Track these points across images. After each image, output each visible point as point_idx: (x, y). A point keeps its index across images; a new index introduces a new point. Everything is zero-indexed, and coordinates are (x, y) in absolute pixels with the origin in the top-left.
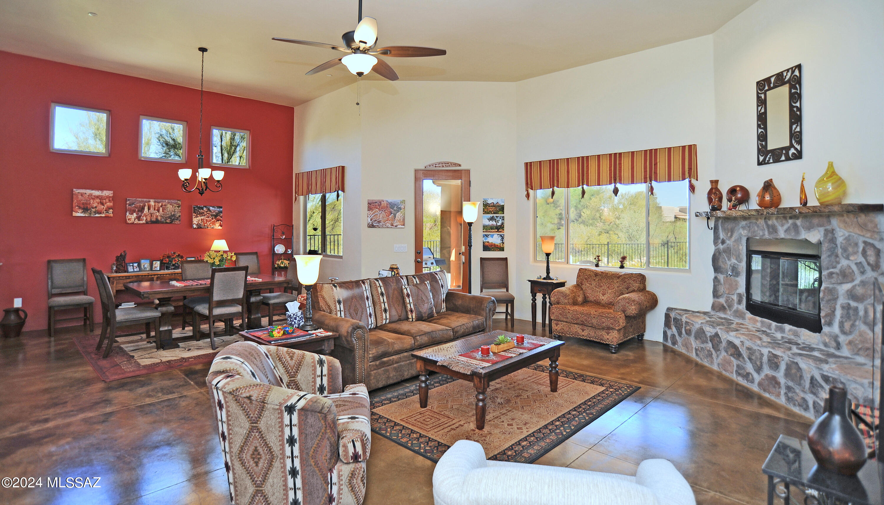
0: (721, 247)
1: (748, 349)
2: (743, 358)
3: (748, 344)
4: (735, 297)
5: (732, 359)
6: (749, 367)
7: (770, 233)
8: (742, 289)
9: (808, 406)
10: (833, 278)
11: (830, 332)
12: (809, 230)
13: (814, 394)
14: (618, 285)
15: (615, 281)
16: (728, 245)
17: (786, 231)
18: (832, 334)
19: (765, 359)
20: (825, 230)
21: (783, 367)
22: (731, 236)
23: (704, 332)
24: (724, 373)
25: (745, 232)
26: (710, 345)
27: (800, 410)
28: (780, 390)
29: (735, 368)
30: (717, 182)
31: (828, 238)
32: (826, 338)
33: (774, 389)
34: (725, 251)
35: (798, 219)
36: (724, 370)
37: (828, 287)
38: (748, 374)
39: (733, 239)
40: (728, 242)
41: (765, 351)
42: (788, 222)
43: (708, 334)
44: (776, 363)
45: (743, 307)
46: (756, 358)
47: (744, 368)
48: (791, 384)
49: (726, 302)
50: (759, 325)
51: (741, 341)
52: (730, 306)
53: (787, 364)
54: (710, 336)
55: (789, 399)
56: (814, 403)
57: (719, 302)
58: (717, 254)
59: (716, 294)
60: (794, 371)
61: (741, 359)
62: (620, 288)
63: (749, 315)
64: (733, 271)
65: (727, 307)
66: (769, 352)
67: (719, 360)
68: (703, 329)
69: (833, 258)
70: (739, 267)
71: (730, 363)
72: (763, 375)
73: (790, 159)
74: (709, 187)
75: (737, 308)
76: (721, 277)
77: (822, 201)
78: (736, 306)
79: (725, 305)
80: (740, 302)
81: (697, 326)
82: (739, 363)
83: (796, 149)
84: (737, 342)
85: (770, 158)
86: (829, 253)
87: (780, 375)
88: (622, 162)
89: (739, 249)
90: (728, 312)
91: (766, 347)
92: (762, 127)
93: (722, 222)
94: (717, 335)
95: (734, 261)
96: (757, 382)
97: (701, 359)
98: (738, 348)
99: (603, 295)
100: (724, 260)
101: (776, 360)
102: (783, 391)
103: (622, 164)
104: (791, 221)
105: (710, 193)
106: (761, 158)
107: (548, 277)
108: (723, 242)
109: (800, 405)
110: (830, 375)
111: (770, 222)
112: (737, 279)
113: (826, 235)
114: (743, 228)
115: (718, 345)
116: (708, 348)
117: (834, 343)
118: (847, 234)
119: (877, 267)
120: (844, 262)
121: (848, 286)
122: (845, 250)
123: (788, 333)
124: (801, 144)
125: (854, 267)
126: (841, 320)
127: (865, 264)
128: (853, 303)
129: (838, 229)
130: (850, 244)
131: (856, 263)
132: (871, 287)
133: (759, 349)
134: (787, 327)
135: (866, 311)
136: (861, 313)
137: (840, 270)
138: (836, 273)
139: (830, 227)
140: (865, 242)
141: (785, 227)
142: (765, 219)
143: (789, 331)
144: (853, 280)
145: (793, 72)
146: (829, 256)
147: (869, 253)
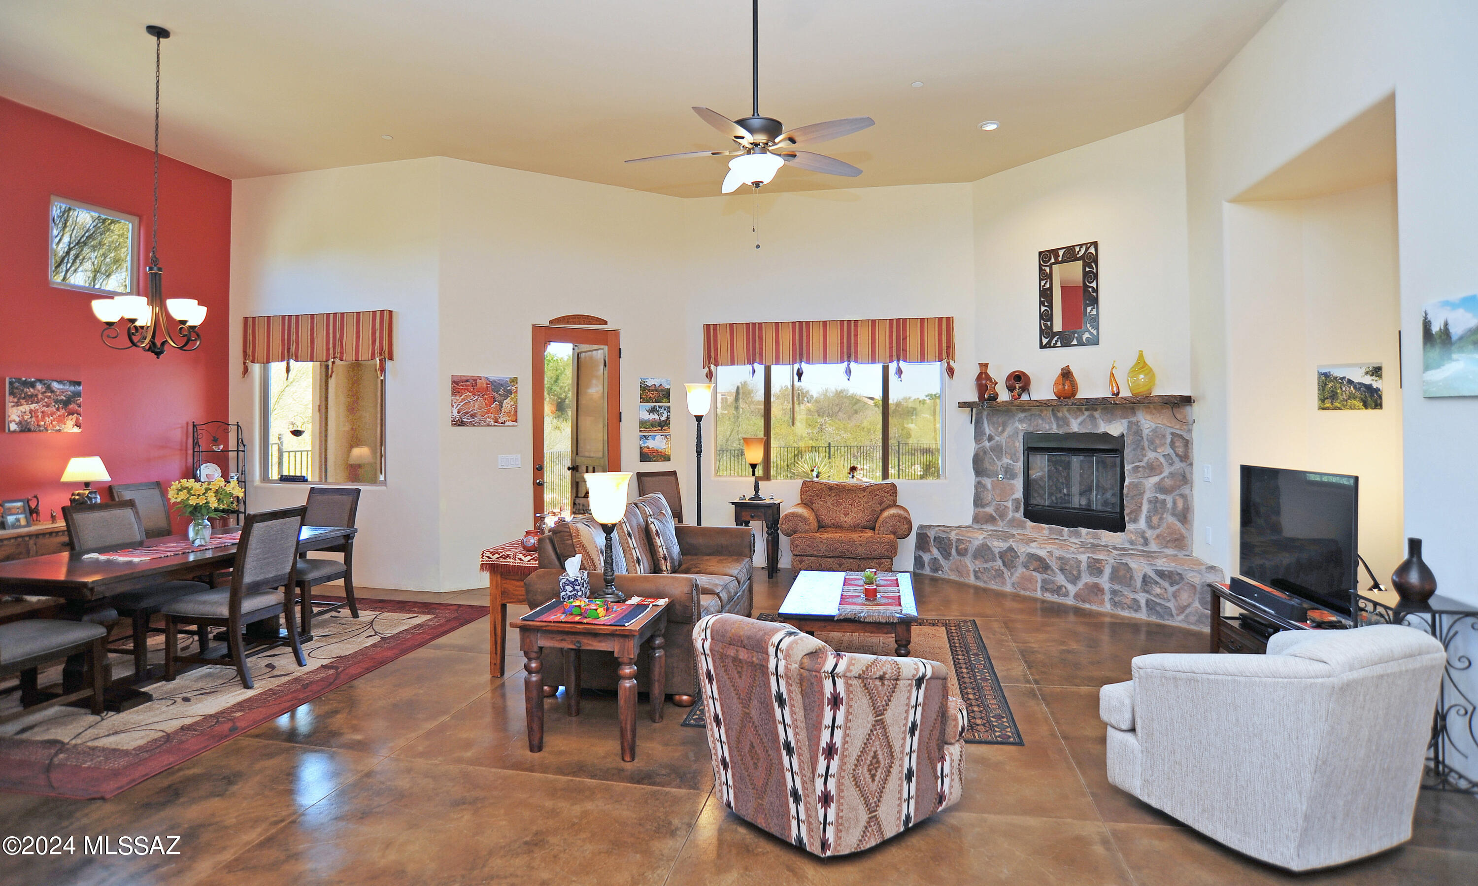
0: (987, 444)
1: (1060, 558)
2: (1053, 570)
3: (1057, 553)
4: (1010, 504)
5: (1034, 573)
6: (1061, 579)
7: (1058, 426)
8: (1019, 494)
9: (1139, 607)
10: (1139, 472)
11: (1136, 529)
12: (1110, 422)
13: (1147, 592)
14: (865, 499)
15: (860, 495)
16: (998, 441)
17: (1080, 424)
18: (1139, 530)
19: (1084, 566)
20: (1129, 422)
21: (1107, 571)
22: (1003, 431)
23: (989, 548)
24: (1022, 592)
25: (1024, 425)
26: (999, 562)
27: (1130, 613)
28: (1103, 596)
29: (1039, 585)
30: (986, 365)
31: (1132, 431)
32: (1132, 535)
33: (1096, 597)
34: (992, 449)
35: (1096, 410)
36: (1024, 589)
37: (1133, 482)
38: (1060, 587)
39: (1006, 434)
40: (997, 438)
41: (1083, 558)
42: (1084, 414)
43: (997, 551)
44: (1099, 568)
45: (1020, 515)
46: (1071, 567)
47: (1053, 582)
48: (1117, 587)
49: (995, 512)
50: (1046, 532)
51: (1048, 552)
52: (1002, 516)
53: (1113, 567)
54: (1000, 552)
55: (1115, 604)
56: (1147, 601)
57: (984, 512)
58: (982, 454)
59: (978, 501)
60: (1122, 573)
61: (1049, 572)
62: (870, 504)
63: (1029, 524)
64: (1006, 472)
65: (997, 517)
66: (1089, 557)
67: (1014, 579)
68: (987, 545)
69: (1138, 452)
70: (1015, 468)
71: (1030, 580)
72: (1080, 585)
73: (1084, 344)
74: (977, 371)
75: (1013, 517)
76: (988, 482)
77: (1134, 392)
78: (1011, 514)
79: (994, 514)
80: (1017, 509)
81: (977, 543)
82: (1046, 576)
83: (1091, 333)
84: (1042, 553)
85: (1057, 341)
86: (1134, 447)
87: (1104, 581)
88: (859, 333)
89: (1016, 447)
90: (1000, 523)
91: (1084, 553)
92: (1046, 304)
93: (988, 414)
94: (1010, 549)
95: (1006, 460)
96: (1072, 594)
97: (985, 582)
98: (1045, 560)
99: (846, 515)
100: (990, 461)
101: (1098, 565)
102: (1107, 597)
103: (859, 336)
104: (1087, 413)
105: (979, 378)
106: (1045, 341)
107: (756, 496)
108: (990, 439)
109: (1129, 608)
110: (1165, 569)
111: (1060, 415)
112: (1012, 482)
113: (1130, 428)
114: (1020, 421)
115: (1012, 561)
116: (997, 567)
117: (1141, 541)
118: (1154, 426)
119: (1185, 457)
120: (1151, 455)
121: (1155, 479)
122: (1151, 442)
123: (1087, 537)
124: (1097, 329)
125: (1162, 460)
126: (1148, 514)
127: (1174, 456)
128: (1161, 497)
129: (1143, 421)
130: (1157, 436)
131: (1163, 455)
132: (1184, 479)
133: (1075, 556)
134: (1084, 531)
135: (1175, 503)
136: (1169, 505)
137: (1147, 463)
138: (1143, 467)
139: (1134, 419)
140: (1172, 434)
141: (1079, 420)
142: (1053, 410)
143: (1087, 534)
144: (1161, 473)
145: (1087, 249)
146: (1134, 450)
147: (1177, 445)
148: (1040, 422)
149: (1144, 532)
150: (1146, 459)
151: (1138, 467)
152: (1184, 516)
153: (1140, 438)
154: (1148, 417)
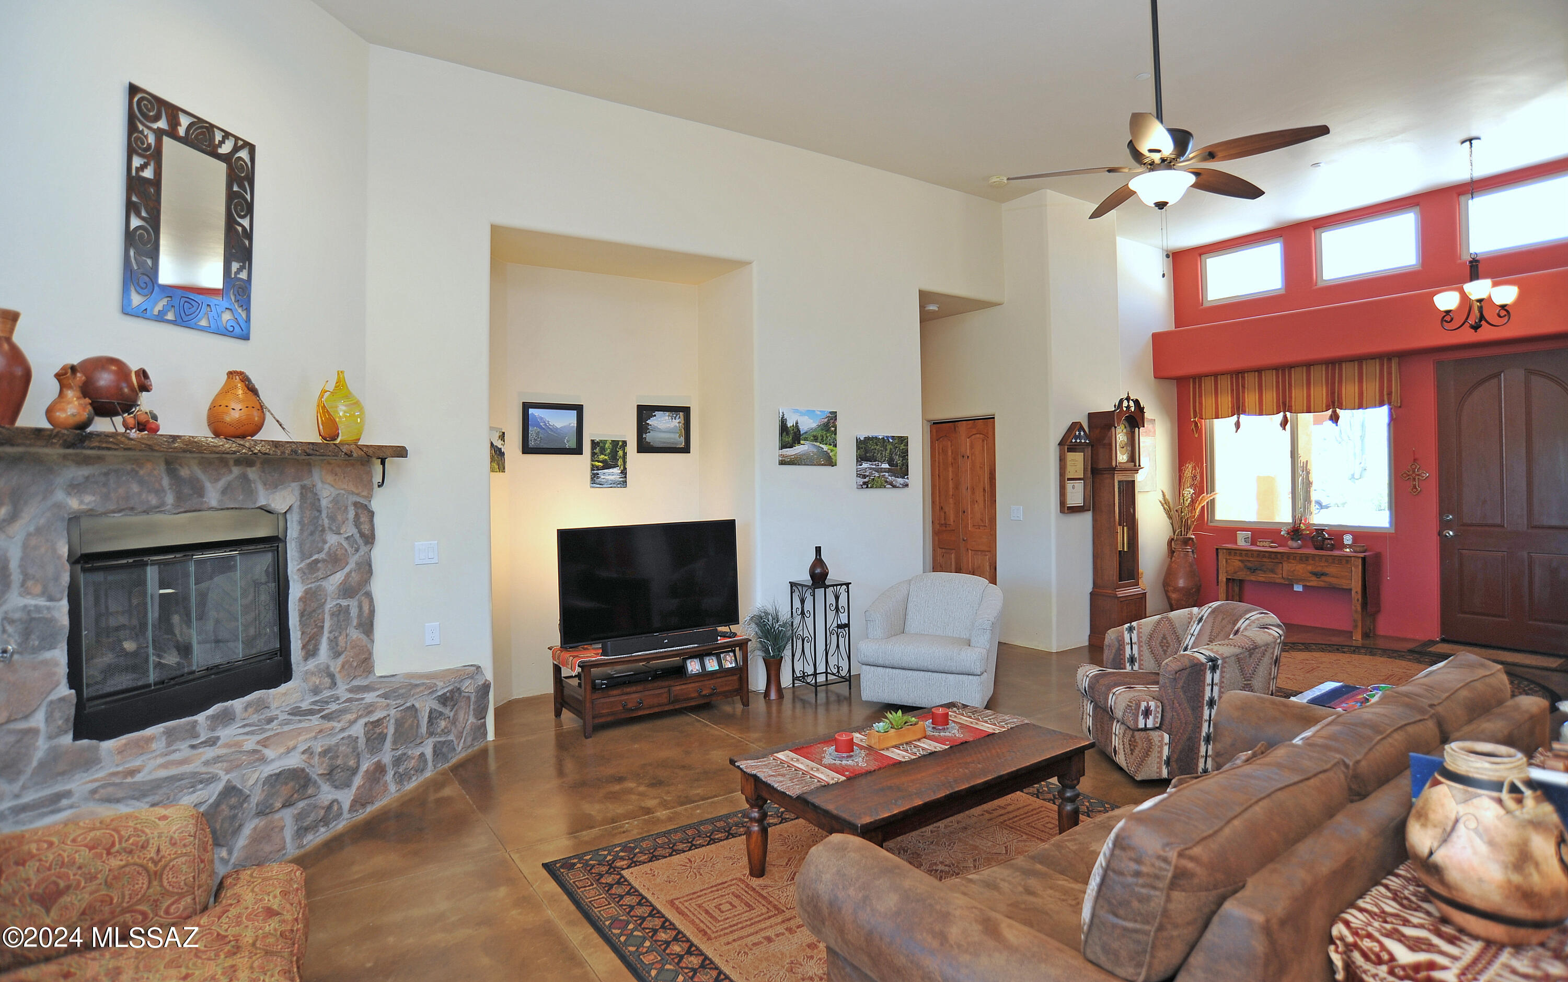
1: (325, 752)
4: (38, 723)
5: (278, 815)
6: (328, 793)
7: (179, 498)
9: (426, 762)
10: (318, 570)
11: (316, 666)
12: (276, 487)
17: (224, 492)
18: (322, 666)
19: (362, 744)
20: (301, 487)
21: (390, 732)
22: (14, 516)
27: (417, 778)
29: (289, 832)
30: (14, 319)
31: (309, 502)
32: (314, 679)
37: (311, 588)
39: (22, 525)
42: (231, 471)
47: (316, 806)
48: (401, 750)
55: (401, 779)
56: (435, 747)
60: (408, 723)
63: (109, 746)
64: (24, 634)
69: (317, 536)
71: (269, 833)
72: (358, 780)
73: (222, 333)
78: (47, 744)
82: (303, 804)
83: (236, 314)
84: (295, 761)
85: (166, 310)
86: (312, 528)
87: (385, 752)
92: (143, 214)
95: (24, 598)
98: (303, 771)
101: (378, 730)
102: (390, 776)
106: (138, 301)
109: (417, 771)
110: (446, 690)
113: (303, 497)
114: (73, 487)
117: (327, 680)
118: (334, 492)
119: (369, 539)
120: (332, 539)
121: (339, 577)
122: (332, 518)
123: (245, 715)
124: (248, 310)
125: (345, 544)
126: (332, 636)
127: (357, 536)
128: (344, 603)
129: (319, 485)
130: (339, 509)
131: (347, 538)
132: (366, 569)
133: (345, 734)
134: (237, 704)
135: (360, 607)
136: (354, 612)
137: (329, 553)
138: (324, 561)
139: (307, 482)
140: (356, 504)
141: (221, 484)
142: (168, 463)
143: (246, 709)
144: (347, 564)
145: (236, 149)
146: (312, 533)
147: (362, 520)
148: (135, 488)
149: (328, 667)
150: (326, 547)
151: (317, 561)
152: (367, 626)
153: (317, 514)
154: (330, 478)
